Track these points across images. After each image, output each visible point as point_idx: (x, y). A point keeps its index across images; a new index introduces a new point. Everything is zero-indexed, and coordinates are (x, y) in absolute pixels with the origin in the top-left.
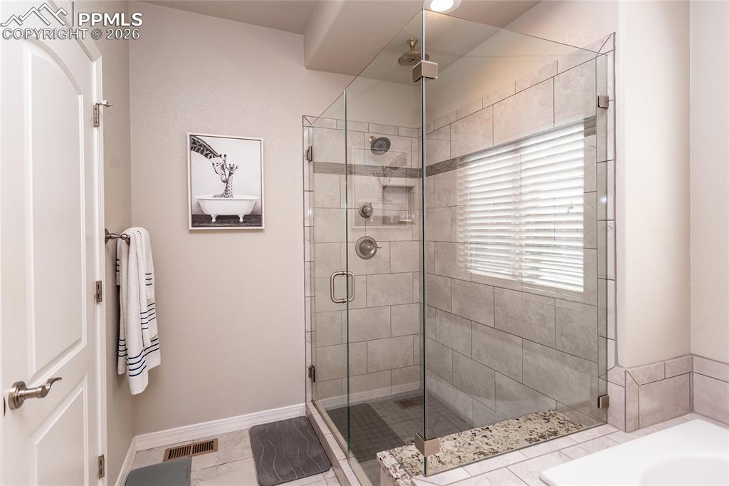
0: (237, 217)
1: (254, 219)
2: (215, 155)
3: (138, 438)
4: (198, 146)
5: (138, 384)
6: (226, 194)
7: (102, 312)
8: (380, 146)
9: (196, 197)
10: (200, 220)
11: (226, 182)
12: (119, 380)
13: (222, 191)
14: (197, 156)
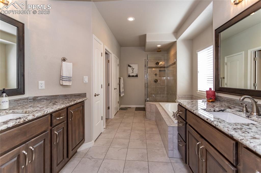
0: (134, 76)
1: (137, 76)
2: (131, 67)
3: (121, 105)
4: (129, 66)
5: (122, 95)
6: (133, 72)
7: (118, 86)
8: (157, 64)
9: (129, 73)
10: (129, 76)
11: (133, 71)
12: (120, 95)
13: (132, 72)
14: (129, 67)
